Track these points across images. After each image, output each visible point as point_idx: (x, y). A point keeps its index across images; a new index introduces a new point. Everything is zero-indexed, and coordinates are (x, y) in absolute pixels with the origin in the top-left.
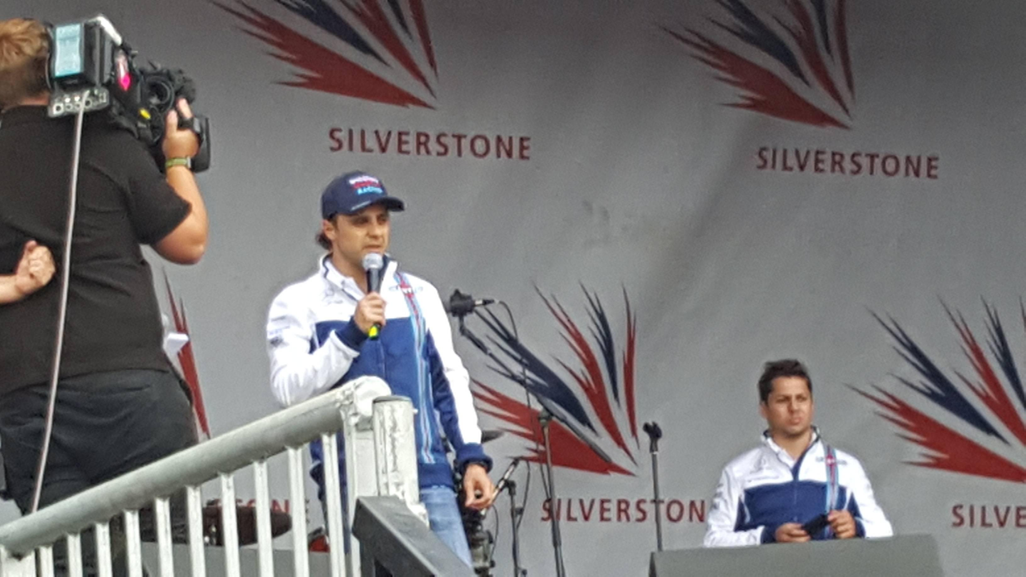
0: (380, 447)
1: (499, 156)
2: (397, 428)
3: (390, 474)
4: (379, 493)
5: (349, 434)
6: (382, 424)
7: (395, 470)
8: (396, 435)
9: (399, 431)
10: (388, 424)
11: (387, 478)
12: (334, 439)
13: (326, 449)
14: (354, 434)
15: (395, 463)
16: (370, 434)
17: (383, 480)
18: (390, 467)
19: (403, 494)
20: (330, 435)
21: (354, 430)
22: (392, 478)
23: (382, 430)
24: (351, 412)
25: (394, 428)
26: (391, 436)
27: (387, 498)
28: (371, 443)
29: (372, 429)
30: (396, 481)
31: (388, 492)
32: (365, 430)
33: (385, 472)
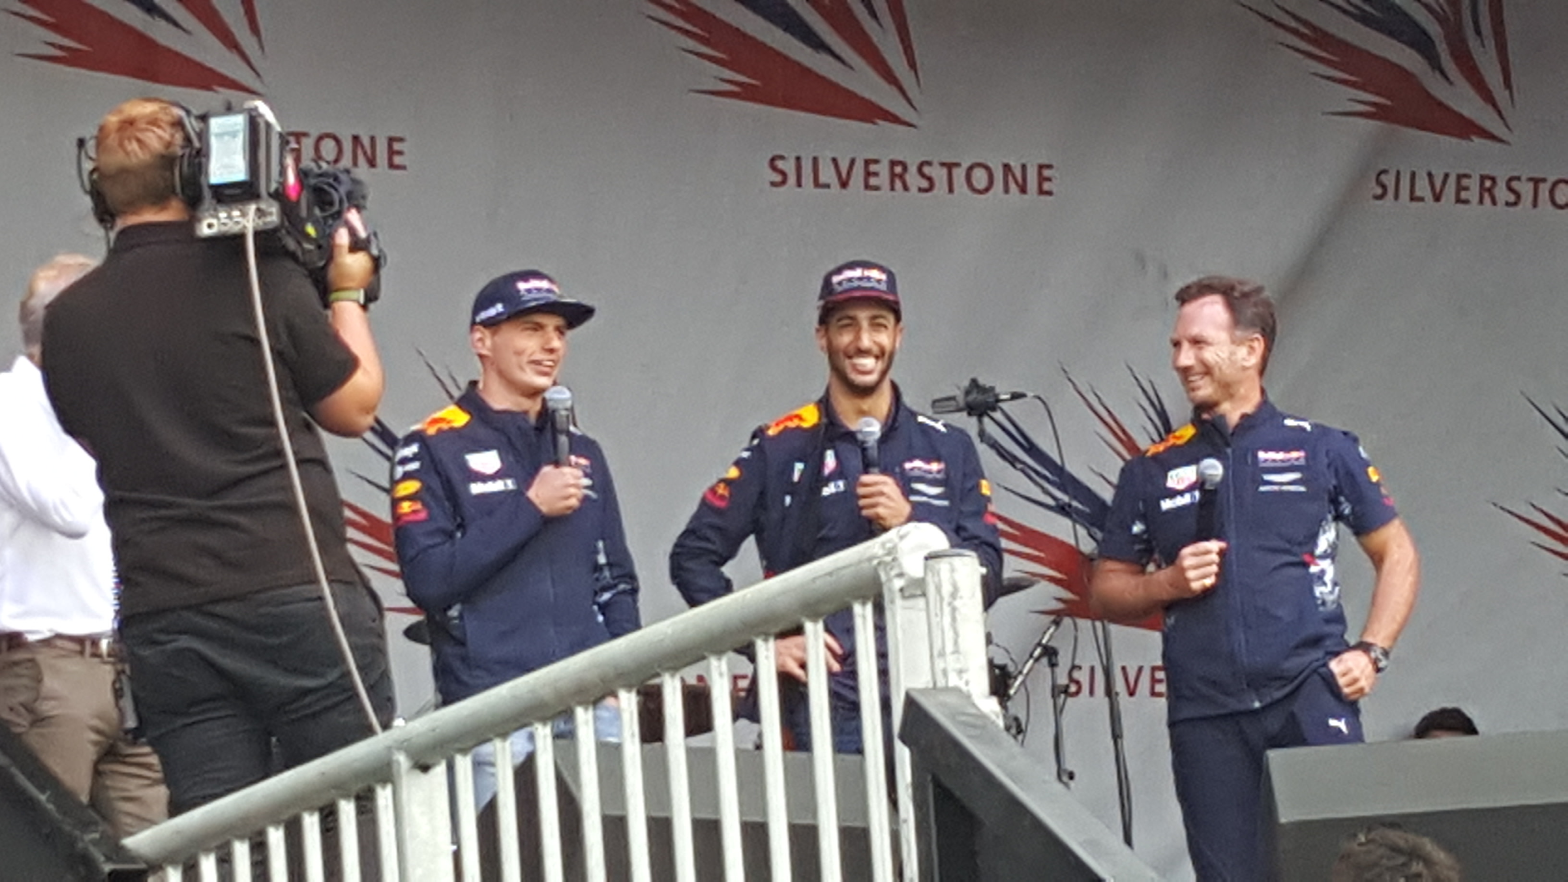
0: (934, 620)
1: (1007, 190)
2: (959, 594)
3: (950, 658)
4: (935, 684)
5: (892, 602)
6: (938, 589)
7: (956, 651)
8: (957, 603)
9: (961, 597)
10: (947, 589)
11: (945, 662)
12: (869, 607)
13: (858, 622)
14: (899, 602)
15: (956, 643)
16: (921, 602)
17: (940, 665)
18: (949, 648)
19: (967, 683)
20: (864, 604)
21: (898, 595)
22: (951, 662)
23: (938, 598)
24: (893, 573)
25: (954, 595)
26: (950, 604)
27: (947, 689)
28: (923, 615)
29: (924, 595)
30: (958, 666)
31: (947, 682)
32: (913, 596)
33: (942, 654)
